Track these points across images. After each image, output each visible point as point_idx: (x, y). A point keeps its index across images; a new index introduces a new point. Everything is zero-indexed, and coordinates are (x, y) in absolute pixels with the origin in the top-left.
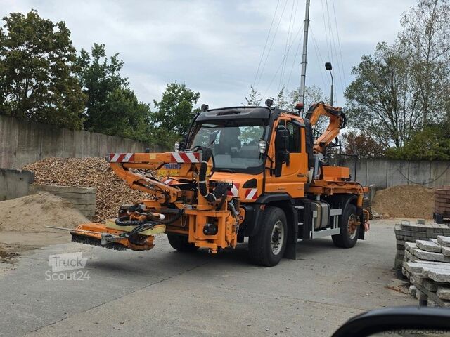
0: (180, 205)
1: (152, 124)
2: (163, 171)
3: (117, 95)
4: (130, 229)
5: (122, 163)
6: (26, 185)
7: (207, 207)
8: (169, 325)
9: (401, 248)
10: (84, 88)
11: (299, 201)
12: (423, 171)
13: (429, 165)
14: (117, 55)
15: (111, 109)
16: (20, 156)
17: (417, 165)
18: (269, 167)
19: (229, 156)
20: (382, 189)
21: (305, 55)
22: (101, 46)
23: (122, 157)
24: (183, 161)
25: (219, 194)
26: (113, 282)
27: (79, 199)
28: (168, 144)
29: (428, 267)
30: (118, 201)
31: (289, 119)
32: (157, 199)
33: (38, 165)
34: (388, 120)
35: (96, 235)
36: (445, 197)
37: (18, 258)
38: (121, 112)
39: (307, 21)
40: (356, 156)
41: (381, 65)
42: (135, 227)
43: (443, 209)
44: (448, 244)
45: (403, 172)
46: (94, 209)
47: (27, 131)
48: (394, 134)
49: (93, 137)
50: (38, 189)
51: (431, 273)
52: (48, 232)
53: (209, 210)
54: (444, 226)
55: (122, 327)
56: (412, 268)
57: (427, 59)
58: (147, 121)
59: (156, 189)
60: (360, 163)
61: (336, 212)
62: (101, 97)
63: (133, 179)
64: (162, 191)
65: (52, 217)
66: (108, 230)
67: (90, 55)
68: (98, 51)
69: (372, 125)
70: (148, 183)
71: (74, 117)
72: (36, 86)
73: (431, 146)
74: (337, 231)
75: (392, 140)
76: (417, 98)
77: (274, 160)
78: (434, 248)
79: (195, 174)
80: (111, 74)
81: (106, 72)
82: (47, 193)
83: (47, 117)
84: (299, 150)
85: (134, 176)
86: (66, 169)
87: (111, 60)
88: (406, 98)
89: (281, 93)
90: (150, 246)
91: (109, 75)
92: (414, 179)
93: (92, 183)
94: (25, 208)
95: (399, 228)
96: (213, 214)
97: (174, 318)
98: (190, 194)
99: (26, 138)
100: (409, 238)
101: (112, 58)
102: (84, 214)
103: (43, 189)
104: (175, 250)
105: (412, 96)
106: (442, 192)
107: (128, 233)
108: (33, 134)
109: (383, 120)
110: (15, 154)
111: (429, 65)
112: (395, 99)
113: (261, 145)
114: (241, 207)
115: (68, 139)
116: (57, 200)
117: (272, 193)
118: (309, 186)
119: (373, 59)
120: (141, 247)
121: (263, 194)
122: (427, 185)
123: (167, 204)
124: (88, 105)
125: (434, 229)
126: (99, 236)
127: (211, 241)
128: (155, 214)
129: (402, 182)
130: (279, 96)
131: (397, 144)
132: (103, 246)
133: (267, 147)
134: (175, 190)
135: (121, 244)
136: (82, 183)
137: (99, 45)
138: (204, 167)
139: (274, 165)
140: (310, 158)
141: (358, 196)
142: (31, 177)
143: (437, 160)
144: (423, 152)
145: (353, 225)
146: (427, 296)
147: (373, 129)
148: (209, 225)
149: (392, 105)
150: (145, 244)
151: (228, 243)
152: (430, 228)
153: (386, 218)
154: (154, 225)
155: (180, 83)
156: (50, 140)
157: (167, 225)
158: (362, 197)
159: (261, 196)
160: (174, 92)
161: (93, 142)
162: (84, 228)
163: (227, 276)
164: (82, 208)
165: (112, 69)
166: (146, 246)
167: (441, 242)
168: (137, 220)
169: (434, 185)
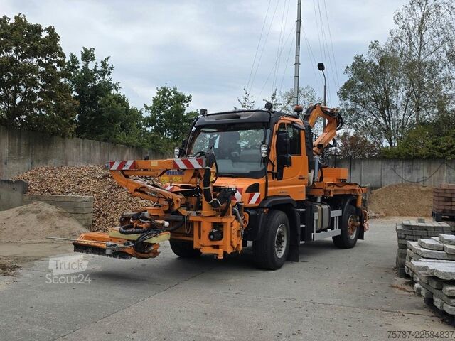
0: (184, 212)
1: (144, 129)
2: (165, 178)
3: (107, 100)
4: (135, 237)
5: (123, 171)
6: (20, 195)
7: (212, 213)
8: (182, 333)
9: (403, 247)
10: (74, 94)
11: (300, 204)
12: (417, 169)
13: (422, 164)
14: (107, 59)
15: (103, 114)
16: (11, 165)
17: (411, 164)
18: (271, 170)
19: (230, 161)
20: (376, 188)
21: (298, 56)
22: (91, 50)
23: (123, 164)
24: (186, 168)
25: (223, 199)
26: (119, 292)
27: (75, 208)
28: (161, 148)
29: (432, 265)
30: (116, 209)
31: (289, 122)
32: (160, 207)
33: (31, 174)
34: (381, 120)
35: (99, 245)
36: (443, 195)
37: (19, 271)
38: (114, 118)
39: (299, 21)
40: (351, 156)
41: (374, 65)
42: (139, 235)
43: (442, 207)
44: (450, 242)
45: (398, 170)
46: (91, 217)
47: (17, 139)
48: (387, 132)
49: (85, 144)
50: (32, 199)
51: (437, 271)
52: (46, 242)
53: (214, 216)
54: (444, 224)
55: (135, 336)
56: (417, 266)
57: (419, 57)
58: (139, 126)
59: (159, 196)
60: (354, 164)
61: (337, 213)
62: (92, 103)
63: (135, 187)
64: (165, 198)
65: (49, 227)
66: (112, 239)
67: (80, 59)
68: (88, 55)
69: (366, 125)
70: (151, 190)
71: (66, 124)
72: (25, 93)
73: (424, 144)
74: (337, 232)
75: (385, 140)
76: (409, 97)
77: (275, 164)
78: (437, 246)
79: (198, 180)
80: (101, 79)
81: (97, 76)
82: (42, 203)
83: (38, 124)
84: (300, 153)
85: (136, 184)
86: (60, 178)
87: (101, 64)
88: (399, 97)
89: (274, 95)
90: (156, 254)
91: (99, 80)
92: (408, 177)
93: (88, 191)
94: (20, 218)
95: (399, 228)
96: (218, 220)
97: (186, 325)
98: (193, 200)
99: (17, 147)
100: (410, 237)
101: (102, 62)
102: (81, 223)
103: (38, 198)
104: (178, 256)
105: (405, 95)
106: (441, 191)
107: (133, 242)
108: (23, 142)
109: (377, 120)
110: (6, 163)
111: (421, 64)
112: (387, 98)
113: (263, 149)
114: (245, 212)
115: (60, 146)
116: (53, 209)
117: (275, 197)
118: (309, 188)
119: (366, 58)
120: (146, 255)
121: (266, 198)
122: (421, 183)
123: (171, 211)
124: (79, 111)
125: (435, 228)
126: (103, 245)
127: (216, 247)
128: (159, 222)
129: (397, 181)
130: (273, 98)
131: (391, 143)
132: (108, 255)
133: (269, 150)
134: (179, 197)
135: (126, 253)
136: (78, 191)
137: (89, 49)
138: (208, 173)
139: (275, 168)
140: (311, 160)
141: (357, 196)
142: (25, 187)
143: (430, 158)
144: (417, 151)
145: (353, 225)
146: (433, 294)
147: (366, 128)
148: (214, 231)
149: (385, 104)
150: (150, 252)
151: (233, 247)
152: (431, 227)
153: (382, 217)
154: (159, 232)
155: (170, 86)
156: (41, 148)
157: (171, 232)
158: (361, 197)
159: (264, 200)
160: (164, 95)
161: (86, 149)
162: (86, 237)
163: (233, 280)
164: (79, 216)
165: (103, 74)
166: (151, 254)
167: (442, 240)
168: (142, 228)
169: (427, 183)
